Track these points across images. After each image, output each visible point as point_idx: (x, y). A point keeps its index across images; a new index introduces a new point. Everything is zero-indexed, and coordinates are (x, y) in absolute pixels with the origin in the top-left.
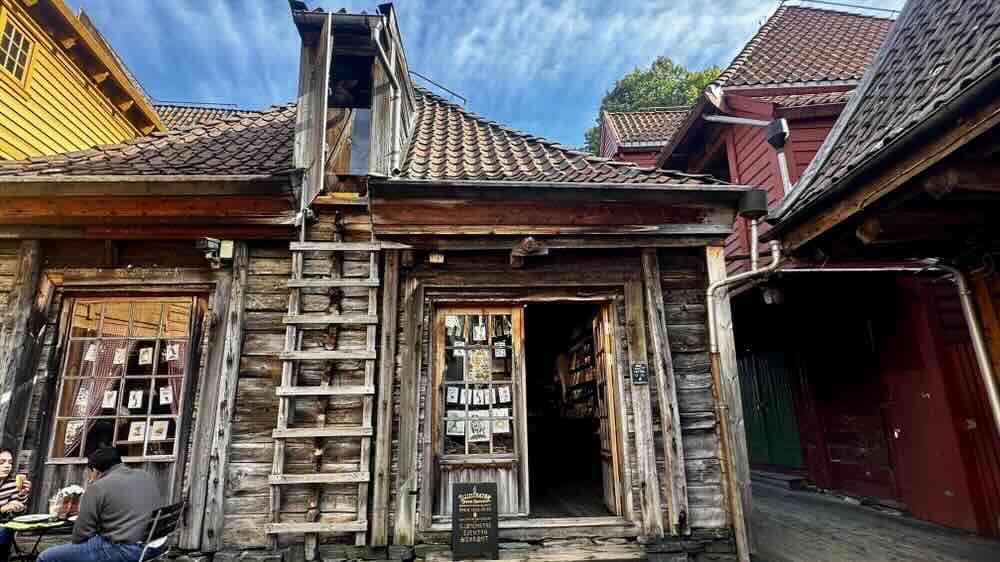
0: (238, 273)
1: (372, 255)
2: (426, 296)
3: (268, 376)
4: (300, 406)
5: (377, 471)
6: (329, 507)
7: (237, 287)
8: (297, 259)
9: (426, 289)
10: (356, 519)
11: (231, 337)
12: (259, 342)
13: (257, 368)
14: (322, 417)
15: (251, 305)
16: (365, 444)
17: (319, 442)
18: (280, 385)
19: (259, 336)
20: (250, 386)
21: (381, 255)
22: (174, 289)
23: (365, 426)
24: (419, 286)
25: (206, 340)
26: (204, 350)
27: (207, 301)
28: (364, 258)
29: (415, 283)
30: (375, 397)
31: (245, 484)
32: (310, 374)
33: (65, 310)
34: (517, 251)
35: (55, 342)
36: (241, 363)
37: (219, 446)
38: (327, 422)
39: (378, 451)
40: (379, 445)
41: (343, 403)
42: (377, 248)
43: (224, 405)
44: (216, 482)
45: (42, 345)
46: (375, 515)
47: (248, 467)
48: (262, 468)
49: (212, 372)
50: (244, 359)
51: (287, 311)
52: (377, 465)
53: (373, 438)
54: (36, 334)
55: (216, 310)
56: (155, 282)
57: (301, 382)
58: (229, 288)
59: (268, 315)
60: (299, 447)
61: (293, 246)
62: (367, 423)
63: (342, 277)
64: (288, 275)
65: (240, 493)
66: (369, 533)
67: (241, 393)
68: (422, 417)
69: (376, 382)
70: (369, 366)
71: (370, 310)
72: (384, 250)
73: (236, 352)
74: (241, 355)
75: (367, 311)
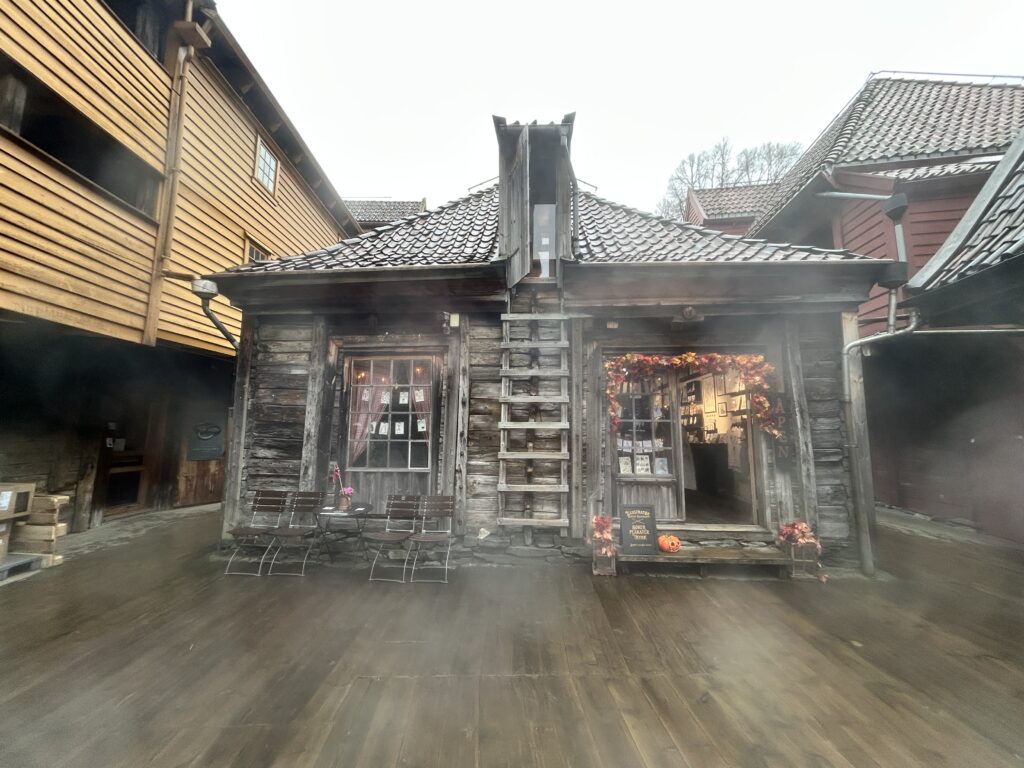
0: (465, 338)
1: (562, 323)
2: (603, 354)
3: (490, 413)
4: (515, 436)
5: (574, 485)
6: (538, 507)
7: (464, 349)
8: (506, 326)
9: (604, 349)
10: (559, 518)
11: (463, 386)
12: (481, 389)
13: (482, 408)
14: (531, 445)
15: (474, 362)
16: (564, 466)
17: (530, 462)
18: (500, 420)
19: (482, 385)
20: (478, 420)
21: (569, 323)
22: (418, 350)
23: (563, 452)
24: (598, 347)
25: (445, 388)
26: (444, 395)
27: (443, 359)
28: (557, 324)
29: (595, 345)
30: (570, 431)
31: (479, 490)
32: (519, 413)
33: (346, 365)
34: (678, 318)
35: (342, 389)
36: (470, 405)
37: (461, 463)
38: (534, 448)
39: (574, 471)
40: (574, 466)
41: (544, 434)
42: (566, 317)
43: (462, 434)
44: (461, 488)
45: (335, 390)
46: (574, 516)
47: (480, 478)
48: (490, 479)
49: (451, 409)
50: (473, 402)
51: (501, 366)
52: (574, 480)
53: (570, 460)
54: (330, 383)
55: (450, 366)
56: (405, 345)
57: (514, 418)
58: (458, 349)
59: (486, 369)
60: (515, 465)
61: (504, 317)
62: (565, 450)
63: (540, 340)
64: (500, 339)
65: (476, 496)
66: (569, 529)
67: (472, 425)
68: (604, 446)
69: (570, 420)
70: (564, 409)
71: (563, 366)
72: (571, 319)
73: (467, 396)
74: (470, 398)
75: (559, 366)
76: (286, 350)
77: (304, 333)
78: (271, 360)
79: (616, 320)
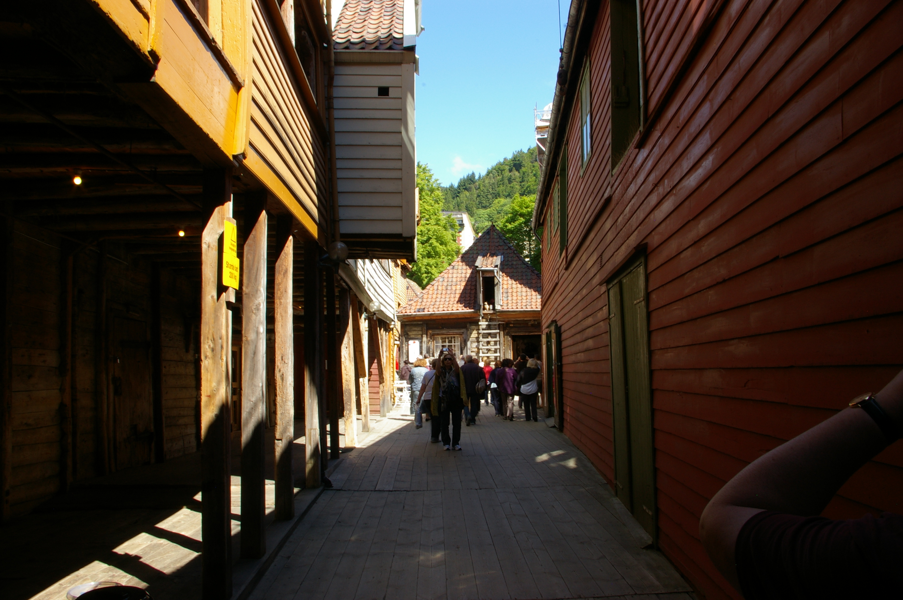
0: (468, 330)
9: (509, 332)
13: (474, 350)
15: (471, 337)
19: (474, 343)
21: (499, 325)
22: (455, 334)
25: (463, 344)
26: (463, 346)
27: (462, 336)
28: (496, 325)
29: (507, 331)
33: (433, 338)
34: (530, 324)
36: (471, 349)
42: (498, 323)
51: (479, 338)
55: (464, 338)
56: (451, 332)
57: (483, 353)
58: (467, 333)
61: (480, 323)
63: (491, 330)
64: (479, 330)
69: (500, 353)
70: (498, 350)
72: (499, 324)
73: (470, 347)
74: (471, 347)
75: (496, 337)
76: (414, 334)
77: (419, 329)
78: (409, 337)
79: (512, 324)
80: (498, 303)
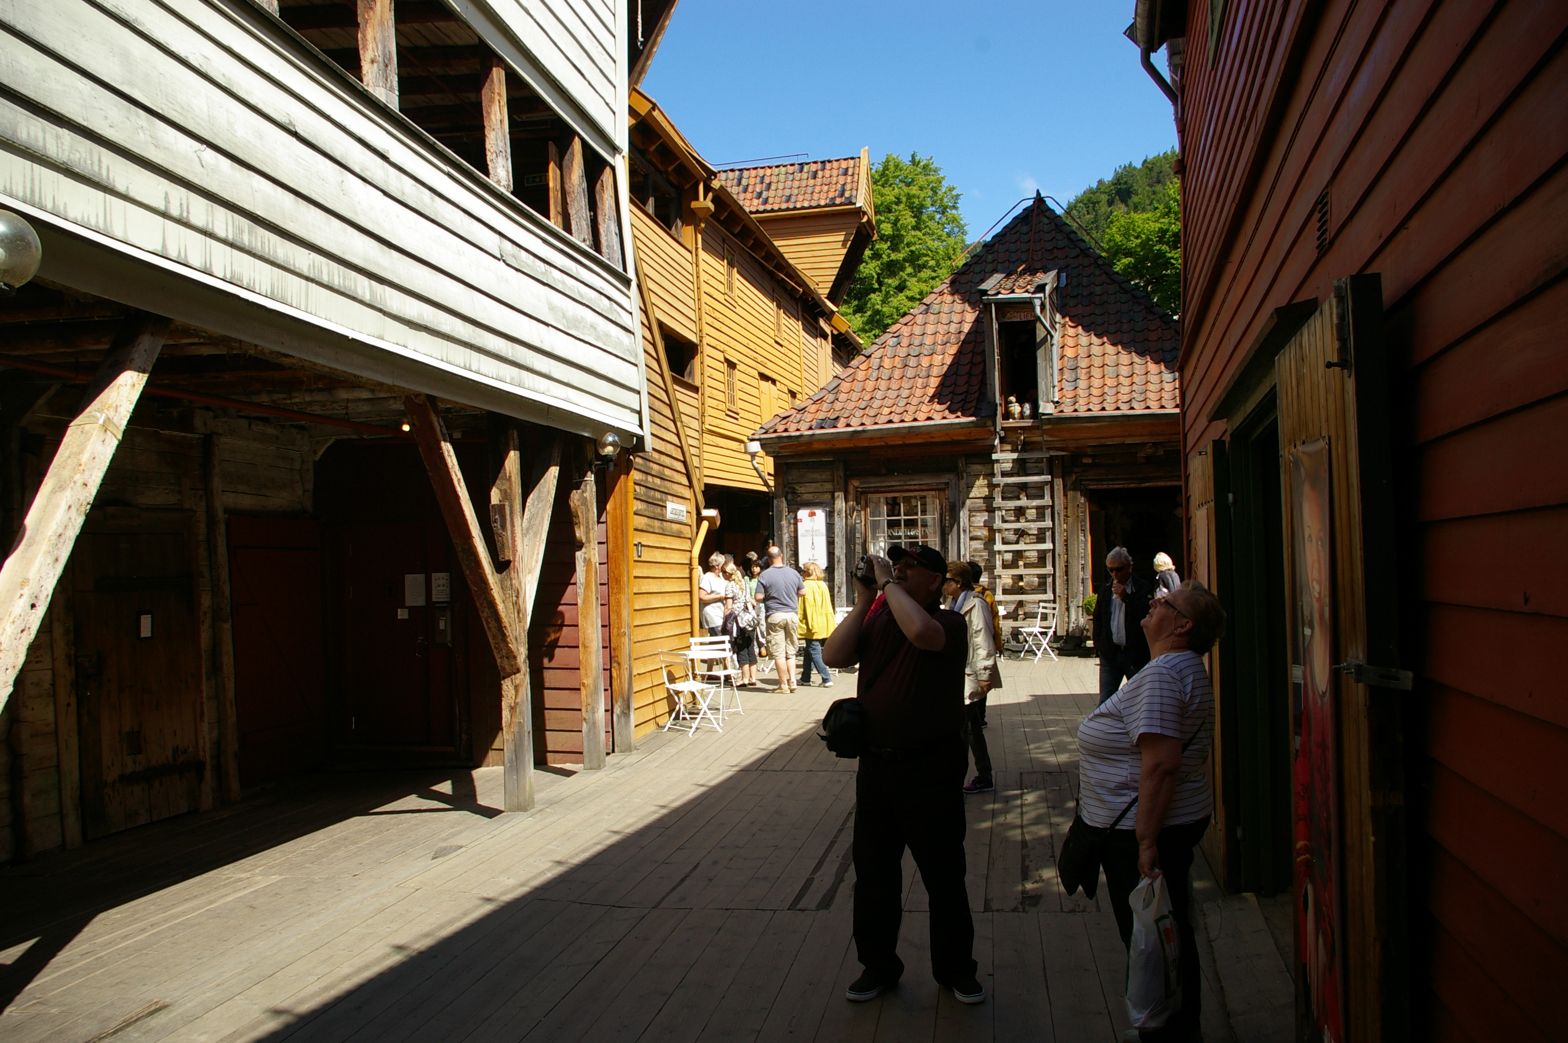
0: (962, 476)
1: (1045, 460)
2: (1081, 485)
4: (1007, 556)
5: (1057, 594)
7: (963, 485)
8: (997, 465)
9: (1081, 480)
11: (963, 516)
12: (978, 518)
13: (979, 533)
14: (1020, 563)
15: (971, 495)
16: (1050, 580)
17: (1021, 577)
18: (995, 544)
19: (978, 514)
20: (977, 545)
21: (1051, 459)
23: (1048, 568)
24: (1076, 478)
25: (947, 518)
26: (947, 525)
27: (945, 495)
28: (1040, 461)
29: (1074, 477)
30: (1054, 550)
32: (1011, 537)
33: (863, 502)
34: (1141, 455)
35: (861, 522)
36: (970, 531)
38: (1024, 566)
39: (1057, 583)
40: (1058, 580)
41: (1032, 554)
42: (1047, 456)
45: (856, 523)
49: (954, 536)
50: (972, 530)
51: (994, 498)
52: (1057, 590)
53: (1054, 575)
54: (852, 517)
55: (951, 500)
56: (912, 483)
57: (1005, 542)
58: (958, 485)
59: (981, 501)
60: (1009, 580)
61: (994, 457)
62: (1050, 567)
63: (1027, 475)
64: (993, 475)
67: (972, 549)
68: (1083, 562)
70: (1048, 534)
71: (1046, 497)
72: (1052, 456)
73: (967, 524)
74: (970, 526)
75: (1042, 497)
76: (811, 490)
77: (826, 475)
78: (799, 499)
79: (1090, 456)
80: (1048, 398)
